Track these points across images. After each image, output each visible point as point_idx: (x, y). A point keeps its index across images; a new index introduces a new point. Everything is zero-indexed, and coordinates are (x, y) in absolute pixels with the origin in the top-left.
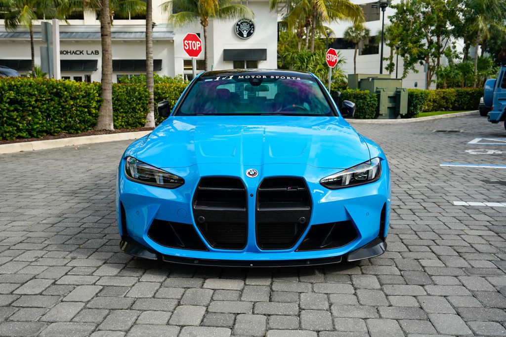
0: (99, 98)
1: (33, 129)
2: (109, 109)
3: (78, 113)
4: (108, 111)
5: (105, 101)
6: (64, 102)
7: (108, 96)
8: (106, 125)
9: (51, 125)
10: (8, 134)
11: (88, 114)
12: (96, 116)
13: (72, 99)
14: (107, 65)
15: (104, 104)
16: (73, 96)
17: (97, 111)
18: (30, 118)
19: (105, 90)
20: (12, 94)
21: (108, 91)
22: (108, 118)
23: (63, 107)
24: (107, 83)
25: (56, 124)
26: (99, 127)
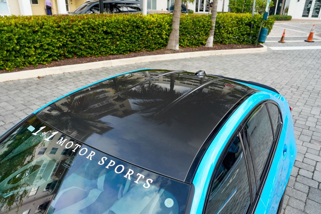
0: (169, 28)
1: (120, 50)
2: (176, 35)
3: (154, 38)
4: (175, 37)
5: (173, 30)
6: (142, 31)
7: (177, 26)
8: (172, 46)
9: (132, 47)
10: (104, 53)
11: (161, 39)
12: (167, 40)
13: (148, 29)
14: (177, 5)
15: (173, 32)
16: (149, 27)
17: (167, 37)
18: (118, 43)
19: (174, 22)
20: (105, 28)
21: (176, 23)
22: (174, 42)
23: (141, 35)
24: (176, 17)
25: (136, 46)
26: (169, 47)
